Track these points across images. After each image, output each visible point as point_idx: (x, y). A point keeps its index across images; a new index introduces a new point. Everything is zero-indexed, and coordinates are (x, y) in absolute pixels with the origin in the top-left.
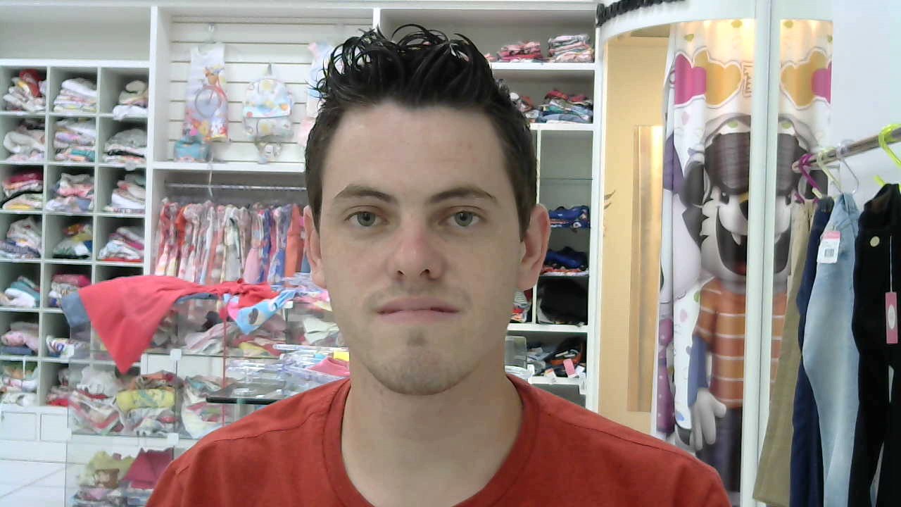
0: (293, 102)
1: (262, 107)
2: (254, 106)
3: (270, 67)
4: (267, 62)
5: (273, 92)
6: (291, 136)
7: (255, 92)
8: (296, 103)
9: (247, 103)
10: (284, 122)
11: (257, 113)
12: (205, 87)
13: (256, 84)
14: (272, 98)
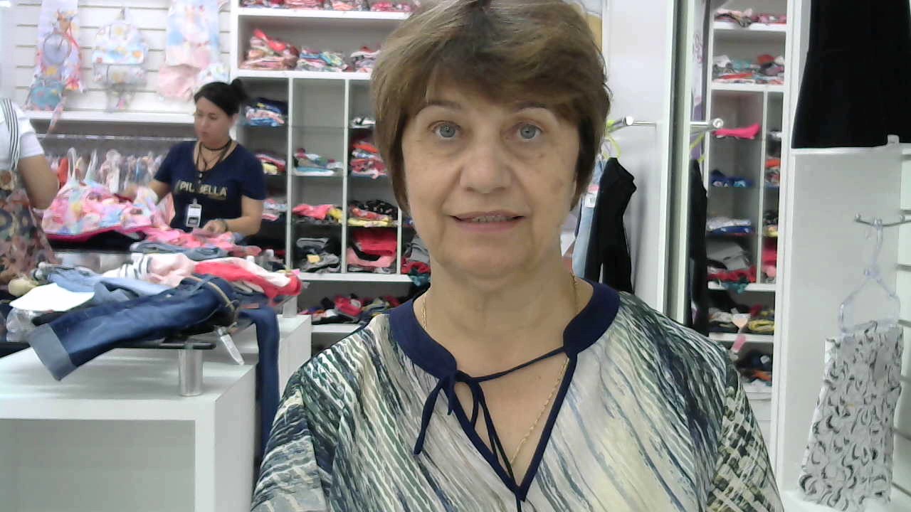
0: (147, 49)
1: (114, 53)
2: (104, 51)
3: (123, 12)
4: (120, 5)
5: (125, 39)
6: (145, 84)
7: (106, 37)
8: (150, 50)
9: (97, 48)
10: (136, 70)
11: (108, 59)
12: (56, 32)
13: (108, 29)
14: (124, 44)
